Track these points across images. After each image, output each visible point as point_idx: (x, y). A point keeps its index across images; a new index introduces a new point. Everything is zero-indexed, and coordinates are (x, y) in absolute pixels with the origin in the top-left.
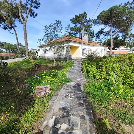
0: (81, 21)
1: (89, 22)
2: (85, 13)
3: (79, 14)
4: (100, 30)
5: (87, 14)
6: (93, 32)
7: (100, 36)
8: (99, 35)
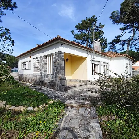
0: (89, 27)
1: (99, 28)
2: (94, 16)
3: (87, 18)
4: (116, 37)
5: (96, 18)
6: (106, 41)
7: (115, 46)
8: (113, 45)
